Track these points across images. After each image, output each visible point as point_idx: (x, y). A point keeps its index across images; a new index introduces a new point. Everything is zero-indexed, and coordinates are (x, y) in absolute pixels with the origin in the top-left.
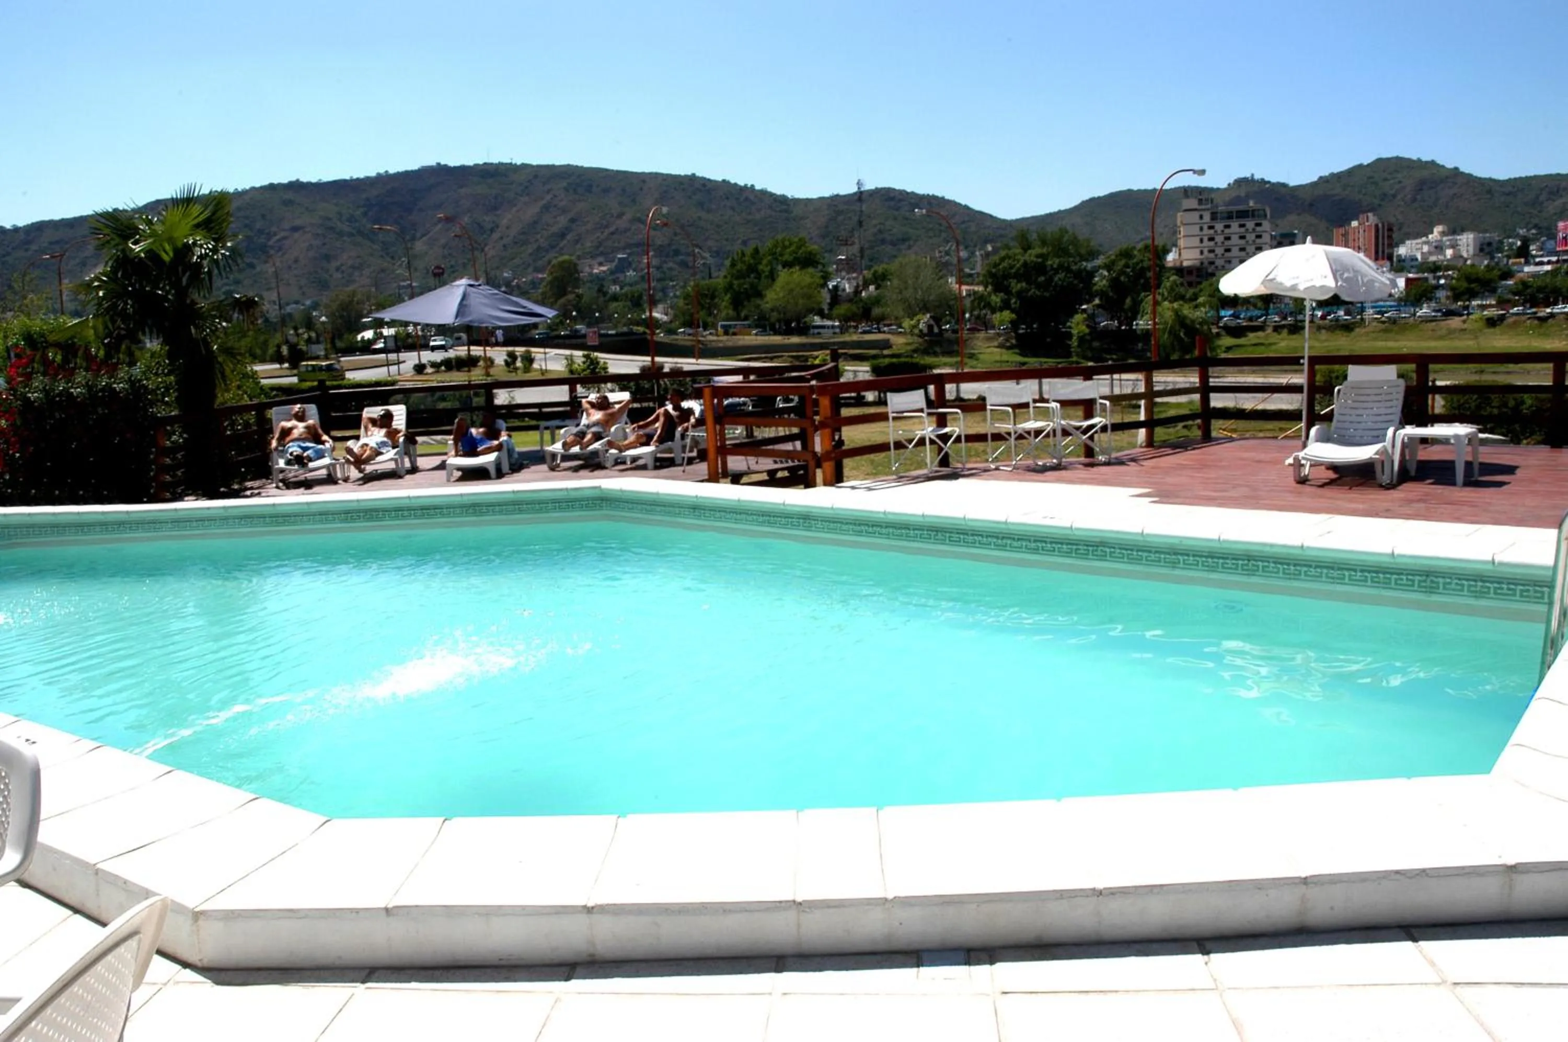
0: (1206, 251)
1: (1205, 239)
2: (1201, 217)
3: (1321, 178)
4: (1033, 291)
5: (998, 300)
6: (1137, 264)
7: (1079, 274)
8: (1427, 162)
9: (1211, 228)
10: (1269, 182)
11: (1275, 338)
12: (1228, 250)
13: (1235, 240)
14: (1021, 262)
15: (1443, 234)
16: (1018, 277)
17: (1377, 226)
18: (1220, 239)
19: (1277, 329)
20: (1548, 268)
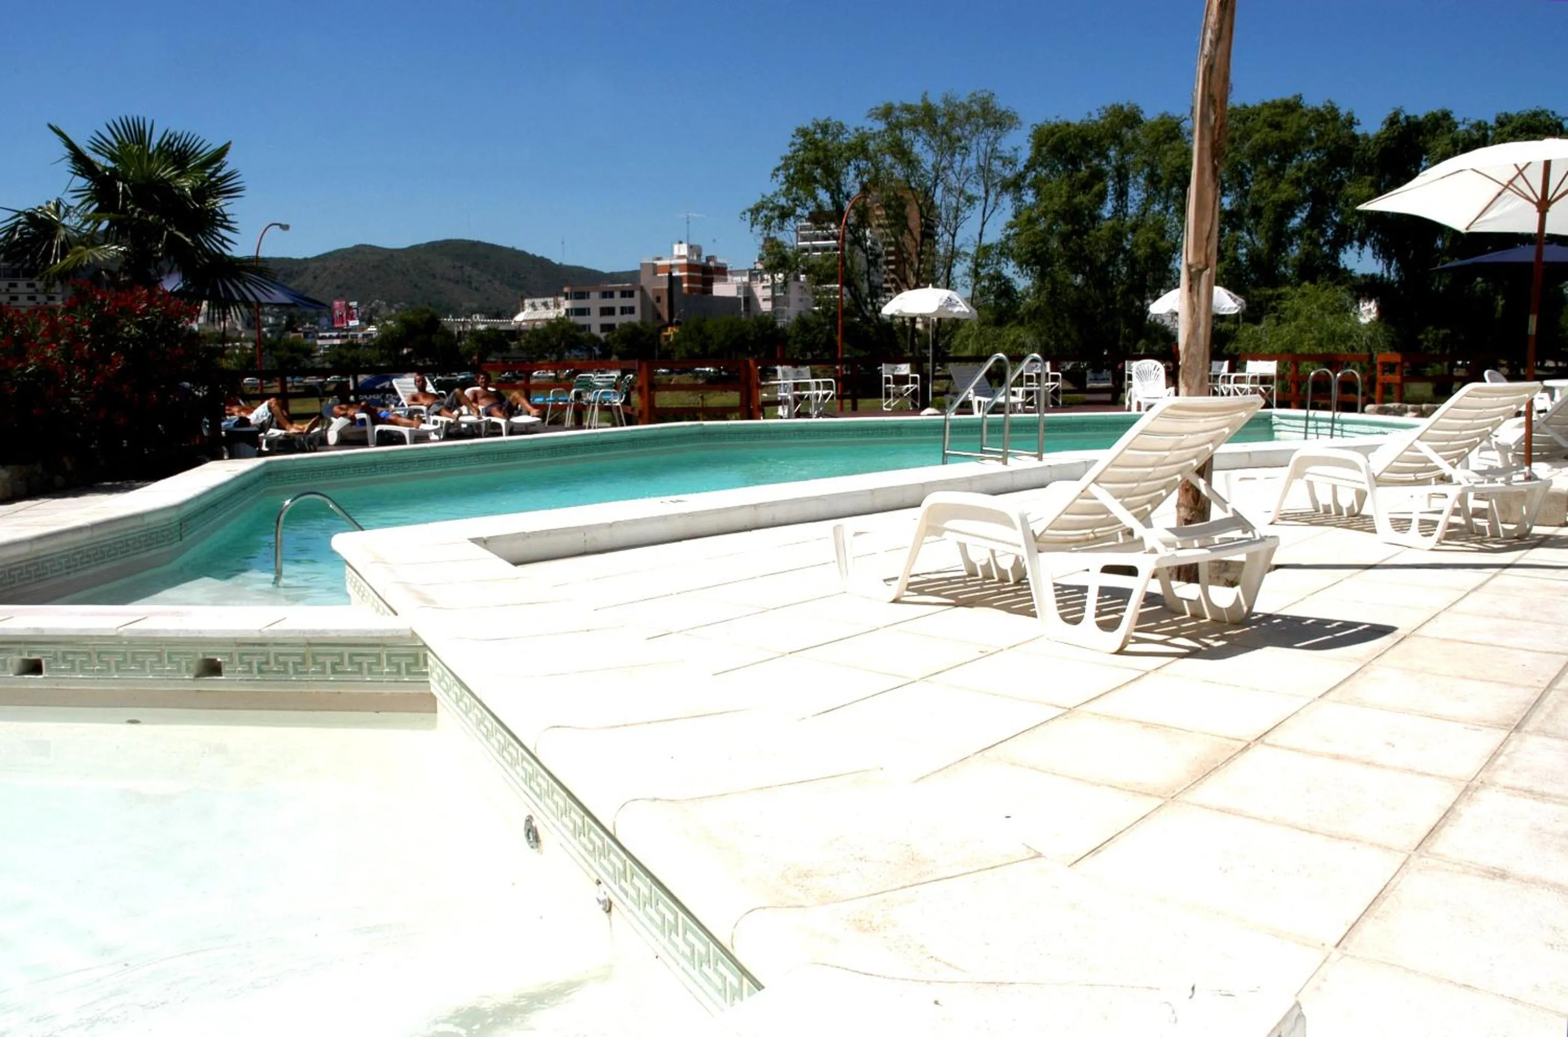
20: (337, 342)
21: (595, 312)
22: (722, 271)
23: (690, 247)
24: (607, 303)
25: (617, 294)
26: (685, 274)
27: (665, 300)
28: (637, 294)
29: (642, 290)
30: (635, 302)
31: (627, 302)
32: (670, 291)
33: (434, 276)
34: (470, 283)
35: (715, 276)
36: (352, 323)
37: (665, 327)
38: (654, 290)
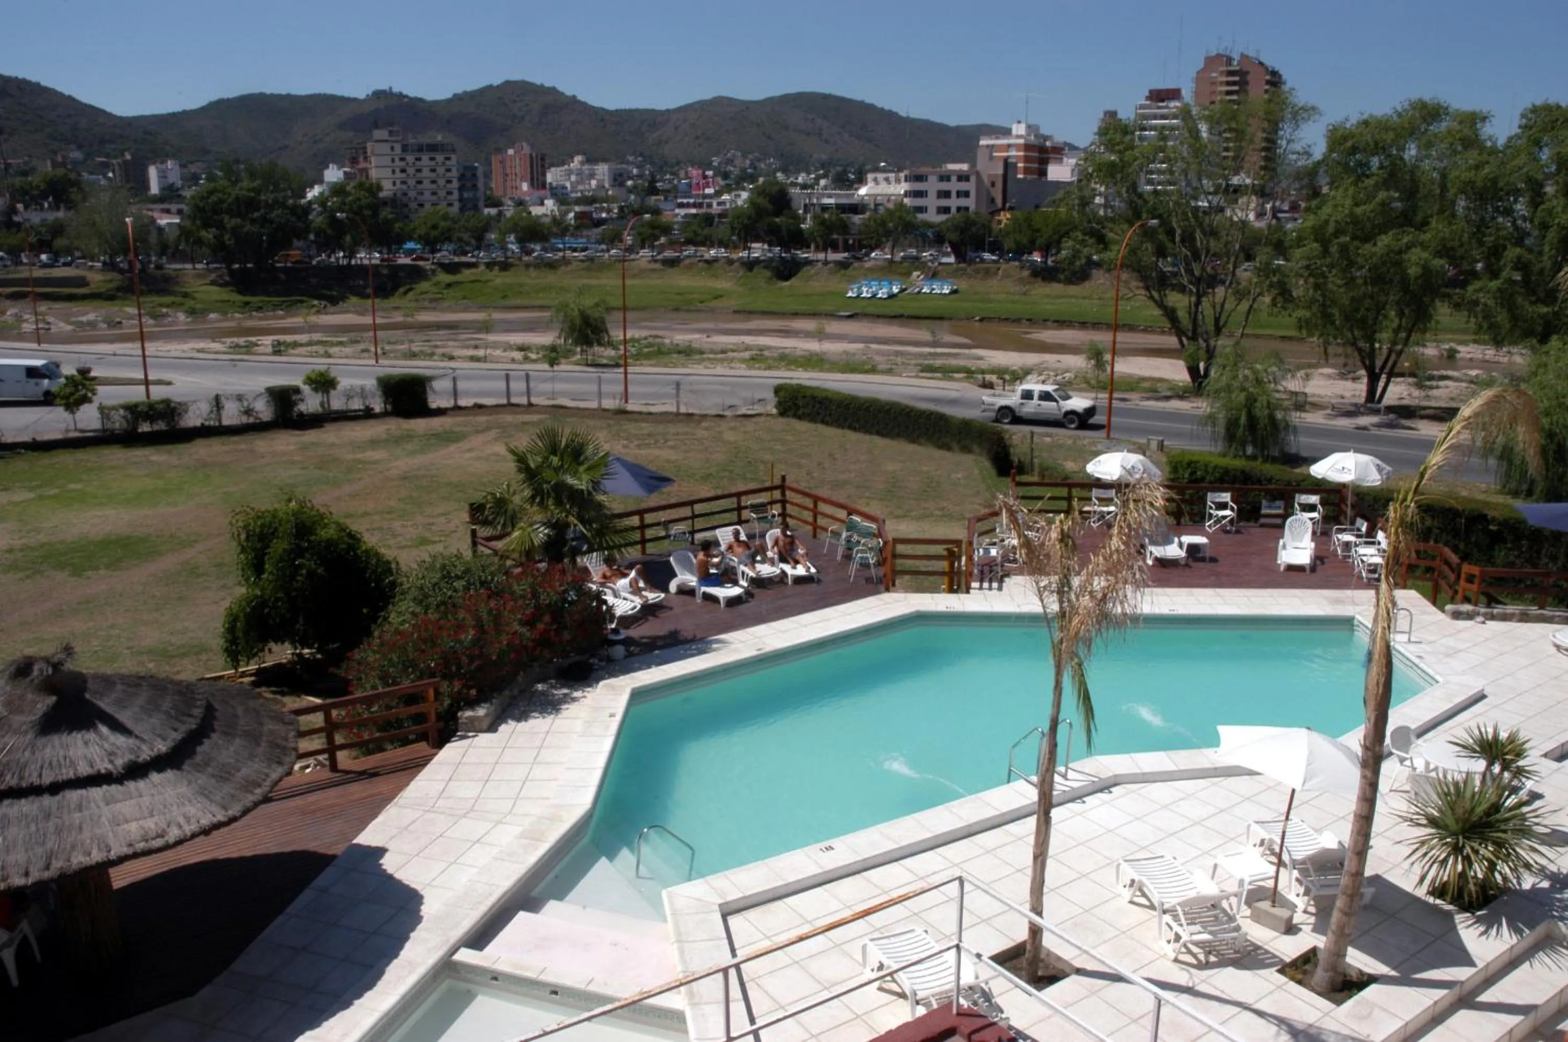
0: (398, 182)
1: (397, 170)
2: (392, 149)
3: (455, 95)
4: (248, 227)
5: (211, 236)
6: (354, 201)
7: (294, 210)
8: (549, 88)
9: (402, 159)
10: (407, 96)
11: (490, 275)
12: (420, 182)
13: (426, 173)
14: (233, 196)
15: (582, 163)
16: (231, 213)
17: (531, 156)
18: (411, 171)
19: (489, 266)
20: (694, 211)
21: (932, 195)
22: (1058, 152)
23: (1029, 127)
24: (944, 186)
25: (954, 178)
26: (1022, 154)
27: (999, 185)
28: (973, 179)
29: (978, 174)
30: (971, 186)
31: (963, 186)
32: (1005, 176)
33: (786, 128)
34: (820, 134)
35: (1052, 156)
36: (708, 191)
37: (998, 211)
38: (989, 176)
